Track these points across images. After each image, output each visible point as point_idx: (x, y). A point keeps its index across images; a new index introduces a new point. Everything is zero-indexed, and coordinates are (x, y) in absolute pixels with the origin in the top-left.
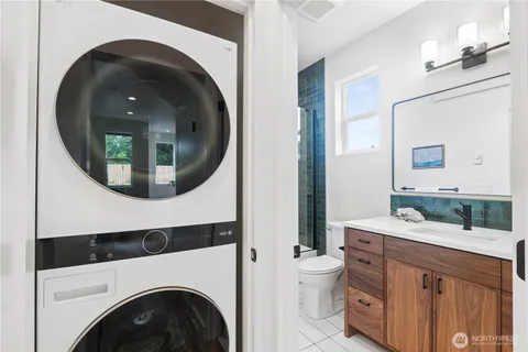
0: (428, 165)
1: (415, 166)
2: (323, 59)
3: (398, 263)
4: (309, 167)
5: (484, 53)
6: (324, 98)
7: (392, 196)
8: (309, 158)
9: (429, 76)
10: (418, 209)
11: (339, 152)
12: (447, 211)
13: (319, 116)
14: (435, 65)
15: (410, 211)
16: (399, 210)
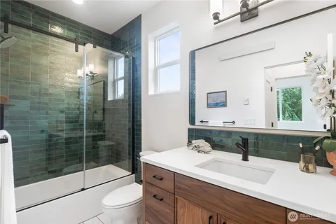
0: (216, 105)
1: (209, 106)
2: (140, 15)
3: (187, 202)
4: (129, 105)
5: (256, 8)
6: (140, 48)
7: (189, 130)
8: (129, 98)
9: (216, 28)
10: (208, 140)
11: (151, 92)
12: (229, 142)
13: (137, 63)
14: (221, 19)
15: (201, 143)
16: (194, 142)
